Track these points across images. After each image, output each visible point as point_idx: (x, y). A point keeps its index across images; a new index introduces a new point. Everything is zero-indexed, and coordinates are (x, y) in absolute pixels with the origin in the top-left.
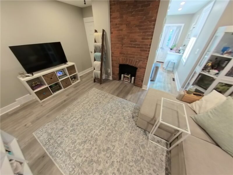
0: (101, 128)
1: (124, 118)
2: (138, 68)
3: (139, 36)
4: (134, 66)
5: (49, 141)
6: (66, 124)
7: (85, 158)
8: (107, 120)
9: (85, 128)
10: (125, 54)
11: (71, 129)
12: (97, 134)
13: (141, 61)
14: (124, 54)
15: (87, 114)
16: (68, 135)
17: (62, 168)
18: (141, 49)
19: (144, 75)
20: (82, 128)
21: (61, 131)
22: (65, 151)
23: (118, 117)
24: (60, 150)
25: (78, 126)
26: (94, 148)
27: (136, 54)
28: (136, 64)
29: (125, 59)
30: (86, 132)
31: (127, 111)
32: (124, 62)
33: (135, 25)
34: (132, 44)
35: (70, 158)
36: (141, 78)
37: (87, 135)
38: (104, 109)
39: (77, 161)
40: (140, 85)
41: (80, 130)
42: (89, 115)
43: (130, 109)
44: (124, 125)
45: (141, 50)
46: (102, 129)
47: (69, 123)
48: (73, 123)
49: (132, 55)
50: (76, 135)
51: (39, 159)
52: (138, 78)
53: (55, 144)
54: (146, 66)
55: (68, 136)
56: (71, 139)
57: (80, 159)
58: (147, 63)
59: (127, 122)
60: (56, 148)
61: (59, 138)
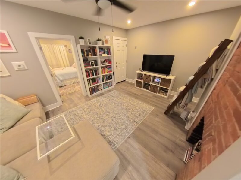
0: (104, 110)
1: (103, 126)
12: (101, 109)
31: (109, 132)
38: (120, 113)
43: (111, 136)
44: (98, 124)
59: (99, 127)
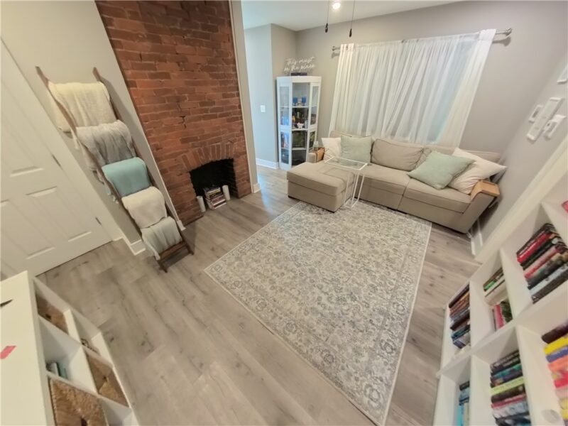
0: (340, 251)
1: (321, 223)
2: (235, 159)
3: (214, 90)
4: (225, 158)
5: (386, 343)
6: (339, 317)
7: (389, 267)
8: (324, 243)
9: (344, 275)
10: (199, 138)
11: (349, 301)
12: (352, 255)
13: (235, 141)
14: (195, 139)
15: (309, 275)
16: (364, 304)
17: (413, 296)
18: (228, 117)
19: (247, 166)
20: (345, 279)
21: (357, 324)
22: (392, 299)
23: (318, 229)
24: (392, 310)
25: (342, 288)
26: (373, 259)
27: (221, 130)
28: (228, 153)
29: (200, 151)
30: (351, 271)
31: (307, 218)
32: (203, 160)
33: (200, 66)
34: (206, 111)
35: (396, 287)
36: (244, 175)
37: (357, 270)
38: (299, 246)
39: (396, 277)
40: (246, 190)
41: (350, 282)
42: (312, 271)
44: (332, 224)
45: (229, 121)
46: (343, 249)
47: (335, 312)
48: (335, 302)
49: (213, 136)
50: (361, 287)
51: (421, 350)
52: (241, 179)
53: (386, 326)
54: (245, 148)
55: (364, 302)
56: (369, 294)
57: (392, 273)
58: (245, 142)
60: (393, 319)
61: (375, 322)
